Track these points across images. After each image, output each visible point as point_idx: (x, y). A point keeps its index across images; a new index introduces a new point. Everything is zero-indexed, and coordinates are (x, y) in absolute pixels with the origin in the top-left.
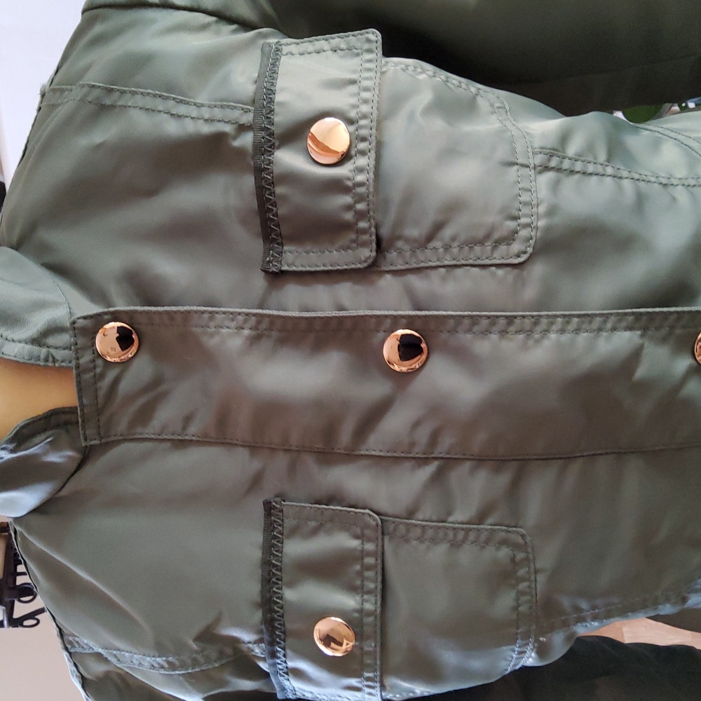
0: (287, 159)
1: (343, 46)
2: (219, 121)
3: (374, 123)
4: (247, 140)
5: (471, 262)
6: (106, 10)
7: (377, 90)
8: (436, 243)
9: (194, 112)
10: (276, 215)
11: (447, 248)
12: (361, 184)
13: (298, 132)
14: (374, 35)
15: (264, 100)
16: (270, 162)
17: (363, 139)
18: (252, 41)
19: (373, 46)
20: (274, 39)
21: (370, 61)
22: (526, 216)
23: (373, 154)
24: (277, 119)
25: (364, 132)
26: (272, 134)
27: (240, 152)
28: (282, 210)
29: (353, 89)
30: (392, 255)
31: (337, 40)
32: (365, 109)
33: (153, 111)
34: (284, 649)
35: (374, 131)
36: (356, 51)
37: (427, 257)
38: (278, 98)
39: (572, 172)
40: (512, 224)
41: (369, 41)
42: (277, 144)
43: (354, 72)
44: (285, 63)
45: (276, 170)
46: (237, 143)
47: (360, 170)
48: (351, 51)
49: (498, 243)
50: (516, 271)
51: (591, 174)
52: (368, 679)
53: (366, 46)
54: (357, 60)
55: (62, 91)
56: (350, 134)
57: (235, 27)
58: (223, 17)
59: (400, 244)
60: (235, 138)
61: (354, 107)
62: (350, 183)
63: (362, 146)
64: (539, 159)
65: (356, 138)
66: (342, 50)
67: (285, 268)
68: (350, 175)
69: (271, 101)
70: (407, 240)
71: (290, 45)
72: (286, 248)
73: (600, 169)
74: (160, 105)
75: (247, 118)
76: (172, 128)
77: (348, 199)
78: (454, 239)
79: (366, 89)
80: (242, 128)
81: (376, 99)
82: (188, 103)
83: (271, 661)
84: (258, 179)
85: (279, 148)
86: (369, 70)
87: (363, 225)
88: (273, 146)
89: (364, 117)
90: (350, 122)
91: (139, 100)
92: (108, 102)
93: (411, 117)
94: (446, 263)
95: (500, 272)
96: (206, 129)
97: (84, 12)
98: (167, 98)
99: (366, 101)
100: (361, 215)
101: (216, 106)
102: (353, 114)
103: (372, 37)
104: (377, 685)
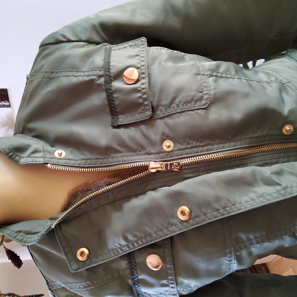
0: (117, 84)
1: (133, 44)
2: (91, 75)
3: (147, 68)
4: (102, 80)
5: (187, 109)
6: (48, 46)
7: (146, 57)
8: (174, 105)
10: (114, 105)
11: (178, 106)
12: (144, 89)
13: (119, 75)
14: (144, 39)
15: (107, 66)
16: (111, 86)
17: (143, 73)
18: (101, 47)
19: (144, 43)
20: (108, 46)
21: (143, 48)
22: (206, 91)
23: (147, 78)
24: (112, 71)
25: (143, 71)
26: (111, 77)
27: (100, 85)
28: (117, 103)
29: (138, 57)
30: (158, 112)
31: (131, 43)
32: (143, 63)
33: (68, 76)
35: (147, 70)
36: (138, 45)
37: (171, 110)
38: (111, 64)
39: (222, 77)
40: (200, 94)
41: (142, 41)
42: (113, 80)
43: (138, 52)
44: (113, 53)
45: (113, 88)
46: (98, 82)
47: (143, 84)
48: (136, 46)
49: (196, 101)
50: (204, 111)
51: (229, 78)
53: (141, 43)
54: (139, 48)
55: (34, 75)
56: (138, 72)
57: (94, 45)
58: (89, 42)
59: (160, 108)
61: (139, 63)
62: (140, 89)
63: (143, 76)
64: (208, 73)
65: (141, 74)
66: (133, 46)
67: (120, 124)
68: (140, 86)
69: (109, 66)
70: (163, 106)
71: (114, 47)
72: (119, 117)
73: (232, 76)
74: (70, 74)
75: (101, 73)
76: (74, 80)
77: (139, 95)
78: (180, 102)
79: (143, 57)
80: (100, 77)
81: (146, 59)
82: (80, 71)
84: (107, 93)
85: (113, 81)
86: (143, 51)
87: (146, 103)
88: (111, 81)
89: (143, 66)
90: (138, 68)
91: (63, 74)
92: (52, 76)
93: (160, 63)
94: (178, 111)
95: (199, 111)
96: (87, 79)
97: (40, 47)
98: (73, 71)
99: (143, 61)
100: (145, 99)
101: (90, 71)
102: (138, 65)
103: (143, 40)
104: (174, 282)
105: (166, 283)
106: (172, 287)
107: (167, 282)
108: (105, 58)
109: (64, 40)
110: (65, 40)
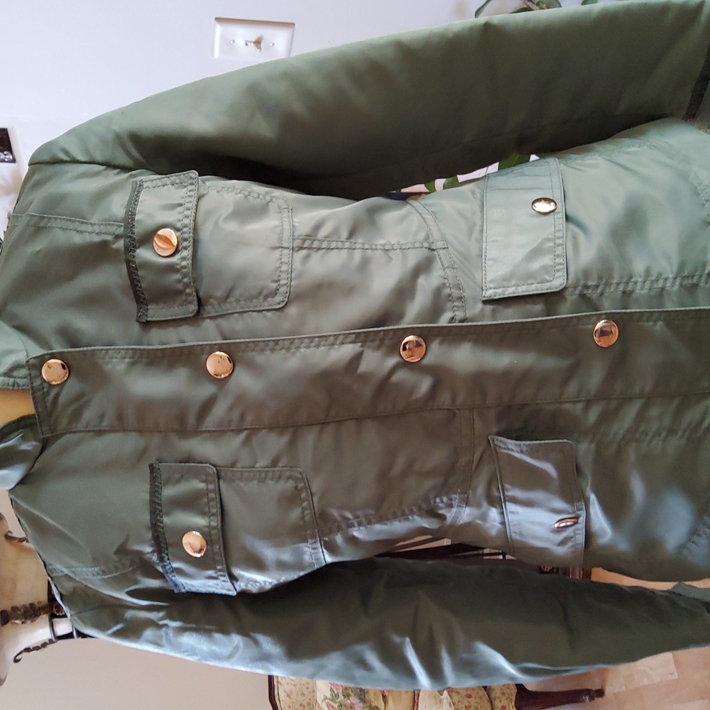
0: (143, 254)
1: (178, 181)
2: (104, 233)
3: (192, 230)
4: (120, 244)
5: (252, 309)
6: (42, 166)
7: (194, 210)
8: (232, 299)
9: (90, 228)
10: (141, 287)
11: (238, 301)
12: (184, 267)
13: (148, 239)
15: (130, 219)
16: (134, 257)
17: (186, 240)
18: (127, 180)
19: (193, 181)
20: (139, 178)
21: (191, 191)
22: (284, 279)
23: (191, 249)
24: (136, 230)
25: (186, 236)
26: (134, 240)
27: (117, 251)
28: (143, 285)
29: (180, 209)
30: (208, 308)
31: (174, 178)
32: (186, 221)
33: (67, 229)
34: (167, 555)
35: (191, 235)
36: (184, 184)
37: (227, 307)
38: (137, 218)
39: (319, 249)
40: (274, 285)
41: (191, 178)
42: (137, 245)
43: (182, 198)
44: (143, 194)
45: (137, 261)
46: (115, 246)
47: (184, 259)
48: (182, 185)
49: (266, 297)
50: (278, 313)
51: (333, 249)
52: (220, 570)
53: (190, 181)
54: (185, 190)
55: (17, 217)
56: (178, 237)
57: (118, 170)
58: (109, 165)
59: (212, 301)
60: (114, 244)
61: (179, 220)
62: (178, 267)
63: (185, 244)
64: (297, 243)
65: (181, 240)
66: (177, 184)
67: (149, 319)
68: (179, 262)
69: (133, 219)
70: (216, 298)
71: (148, 178)
72: (149, 307)
73: (340, 245)
74: (71, 226)
75: (121, 231)
76: (78, 239)
77: (178, 276)
78: (241, 296)
79: (188, 209)
80: (117, 237)
81: (193, 214)
82: (87, 223)
83: (161, 564)
84: (128, 267)
85: (138, 247)
86: (190, 196)
87: (188, 291)
88: (135, 247)
89: (186, 226)
90: (177, 230)
91: (60, 224)
92: (42, 225)
93: (216, 224)
94: (238, 311)
95: (269, 314)
96: (97, 239)
97: (30, 165)
98: (74, 221)
99: (187, 217)
100: (187, 286)
101: (102, 224)
102: (179, 225)
103: (193, 175)
104: (226, 574)
105: (214, 575)
106: (224, 581)
107: (216, 573)
108: (129, 203)
109: (65, 158)
110: (68, 159)
